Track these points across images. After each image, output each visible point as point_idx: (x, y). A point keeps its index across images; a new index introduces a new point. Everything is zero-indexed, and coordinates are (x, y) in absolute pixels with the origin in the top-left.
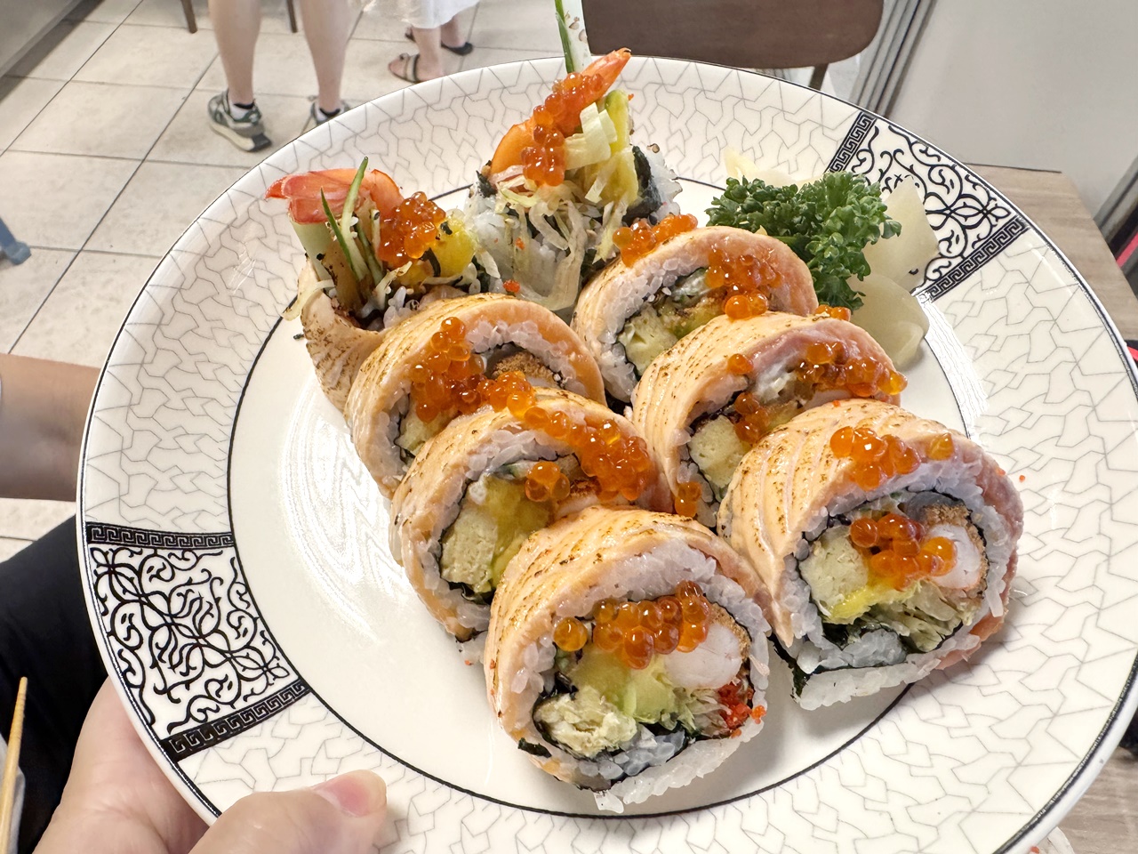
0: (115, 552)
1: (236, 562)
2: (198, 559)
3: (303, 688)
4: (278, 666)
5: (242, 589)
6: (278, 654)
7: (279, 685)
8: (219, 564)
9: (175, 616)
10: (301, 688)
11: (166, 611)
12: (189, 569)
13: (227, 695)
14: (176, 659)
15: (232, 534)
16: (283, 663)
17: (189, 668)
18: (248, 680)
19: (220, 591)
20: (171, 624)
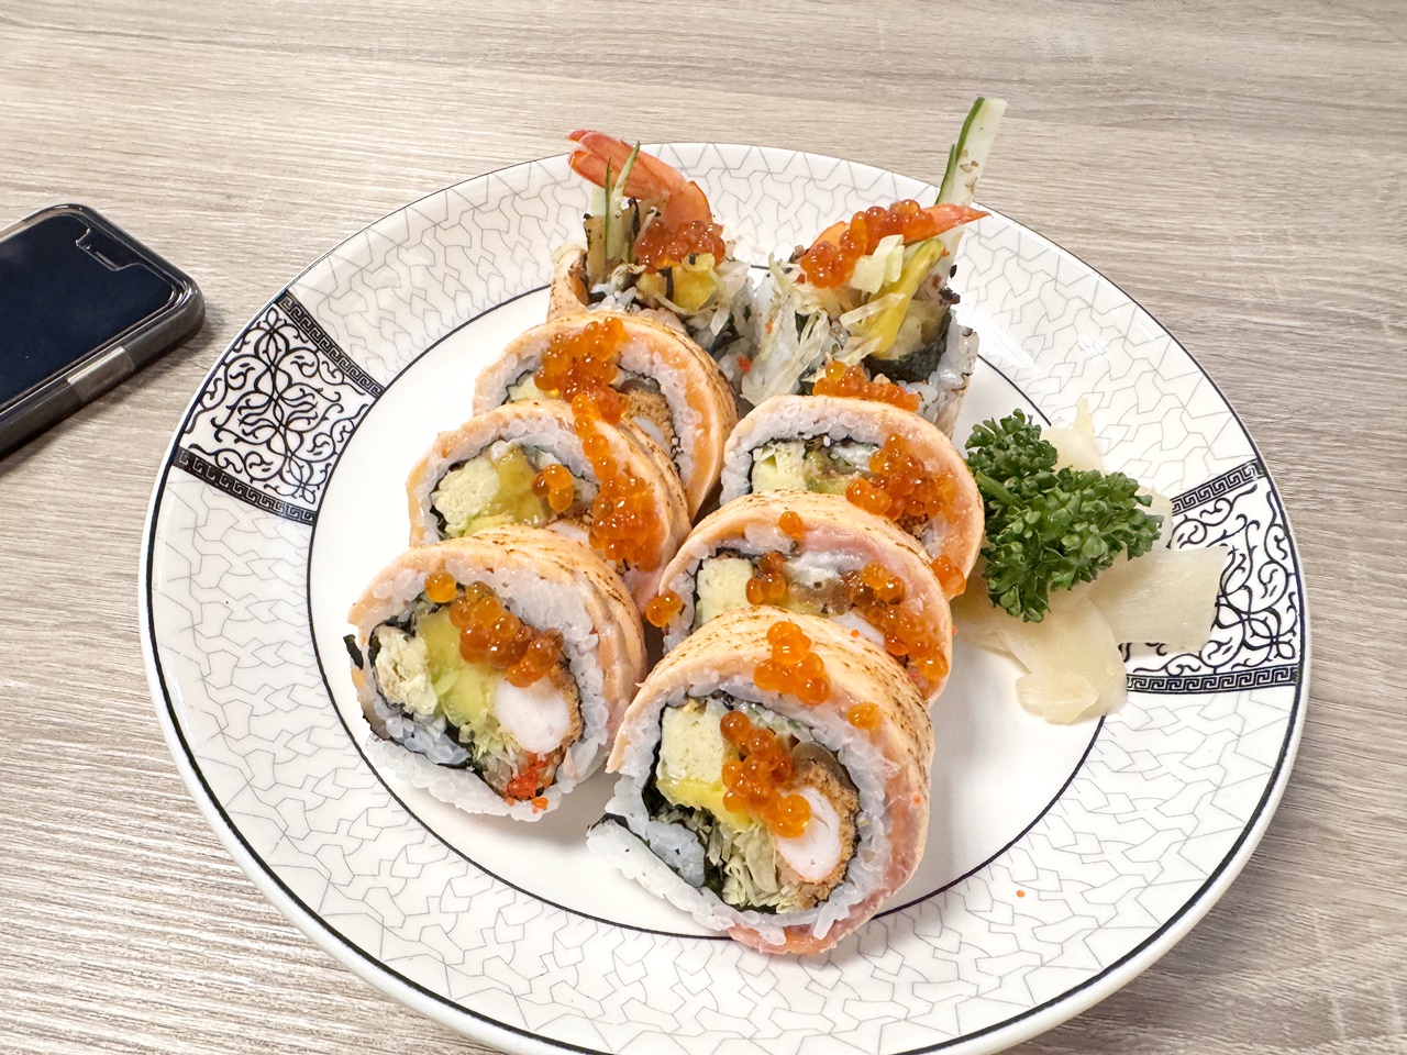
0: (286, 324)
1: (366, 408)
2: (342, 383)
3: (311, 519)
4: (313, 493)
5: (349, 427)
6: (322, 487)
7: (300, 503)
8: (353, 400)
9: (283, 399)
10: (312, 519)
11: (280, 389)
12: (327, 381)
13: (257, 472)
14: (251, 420)
15: (384, 390)
16: (319, 494)
17: (253, 433)
18: (282, 479)
19: (333, 415)
20: (274, 400)
